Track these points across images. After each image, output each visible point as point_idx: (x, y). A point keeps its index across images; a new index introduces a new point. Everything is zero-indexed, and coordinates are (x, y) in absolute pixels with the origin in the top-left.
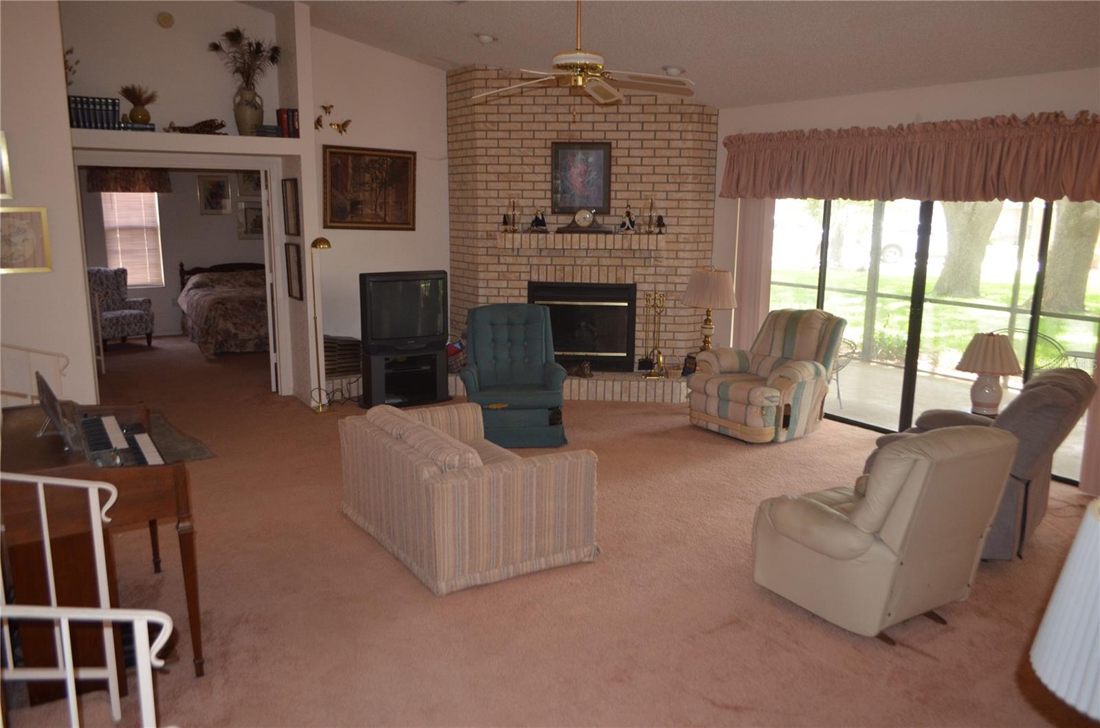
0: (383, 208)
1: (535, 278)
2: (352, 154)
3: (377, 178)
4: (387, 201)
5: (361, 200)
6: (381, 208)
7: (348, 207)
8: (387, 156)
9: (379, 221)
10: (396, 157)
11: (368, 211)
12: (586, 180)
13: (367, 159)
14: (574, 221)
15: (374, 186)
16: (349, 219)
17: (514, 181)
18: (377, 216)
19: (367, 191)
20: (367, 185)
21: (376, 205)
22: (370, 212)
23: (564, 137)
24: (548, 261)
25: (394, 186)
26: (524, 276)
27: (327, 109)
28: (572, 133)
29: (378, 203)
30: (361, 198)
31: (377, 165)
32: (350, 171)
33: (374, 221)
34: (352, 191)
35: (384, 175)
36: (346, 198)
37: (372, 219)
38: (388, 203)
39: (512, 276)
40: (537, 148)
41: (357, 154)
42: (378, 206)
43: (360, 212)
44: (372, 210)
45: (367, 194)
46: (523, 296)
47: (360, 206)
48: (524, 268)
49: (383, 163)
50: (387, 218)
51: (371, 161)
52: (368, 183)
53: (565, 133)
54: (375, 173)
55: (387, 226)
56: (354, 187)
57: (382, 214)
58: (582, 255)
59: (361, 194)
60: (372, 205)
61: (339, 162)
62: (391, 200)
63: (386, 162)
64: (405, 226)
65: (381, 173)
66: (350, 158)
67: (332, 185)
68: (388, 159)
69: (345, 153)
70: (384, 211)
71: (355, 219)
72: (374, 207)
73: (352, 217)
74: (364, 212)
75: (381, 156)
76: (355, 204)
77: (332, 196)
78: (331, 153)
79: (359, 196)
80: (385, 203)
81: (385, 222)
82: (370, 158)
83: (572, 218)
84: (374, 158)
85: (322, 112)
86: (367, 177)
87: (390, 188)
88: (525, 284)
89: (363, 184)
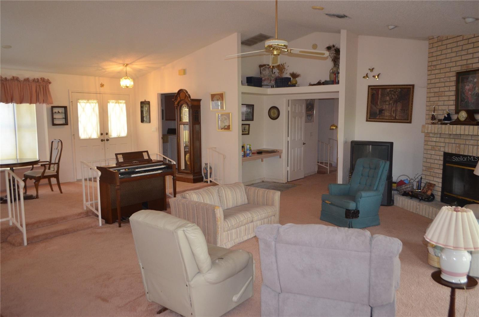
0: (395, 112)
1: (447, 151)
2: (381, 88)
3: (392, 98)
4: (397, 109)
5: (384, 109)
6: (394, 112)
7: (378, 113)
8: (398, 88)
9: (392, 118)
10: (403, 88)
11: (387, 114)
12: (473, 93)
13: (388, 90)
14: (458, 118)
15: (391, 102)
16: (378, 117)
17: (441, 96)
18: (391, 116)
19: (387, 105)
20: (387, 102)
21: (391, 111)
22: (388, 114)
23: (464, 69)
24: (453, 141)
25: (401, 102)
26: (442, 149)
27: (372, 70)
28: (468, 65)
29: (392, 110)
30: (384, 108)
31: (393, 93)
32: (380, 96)
33: (390, 118)
34: (380, 105)
35: (396, 97)
36: (377, 108)
37: (389, 117)
38: (398, 110)
39: (437, 148)
40: (451, 77)
41: (383, 88)
42: (392, 112)
43: (383, 114)
44: (389, 113)
45: (387, 106)
46: (441, 160)
47: (383, 112)
48: (442, 145)
49: (396, 91)
50: (397, 117)
51: (390, 91)
52: (387, 101)
53: (465, 66)
54: (392, 96)
55: (396, 121)
56: (381, 103)
57: (394, 115)
58: (469, 139)
59: (384, 106)
60: (389, 111)
61: (375, 92)
62: (399, 109)
63: (397, 90)
64: (406, 121)
65: (395, 96)
66: (380, 90)
67: (371, 102)
68: (399, 89)
69: (378, 88)
70: (395, 114)
71: (381, 118)
72: (390, 112)
73: (379, 117)
74: (385, 115)
75: (395, 88)
76: (381, 111)
77: (371, 107)
78: (371, 89)
79: (383, 107)
80: (396, 110)
81: (395, 119)
82: (390, 89)
83: (457, 115)
84: (392, 89)
85: (369, 72)
86: (388, 98)
87: (399, 103)
88: (442, 153)
89: (385, 101)
